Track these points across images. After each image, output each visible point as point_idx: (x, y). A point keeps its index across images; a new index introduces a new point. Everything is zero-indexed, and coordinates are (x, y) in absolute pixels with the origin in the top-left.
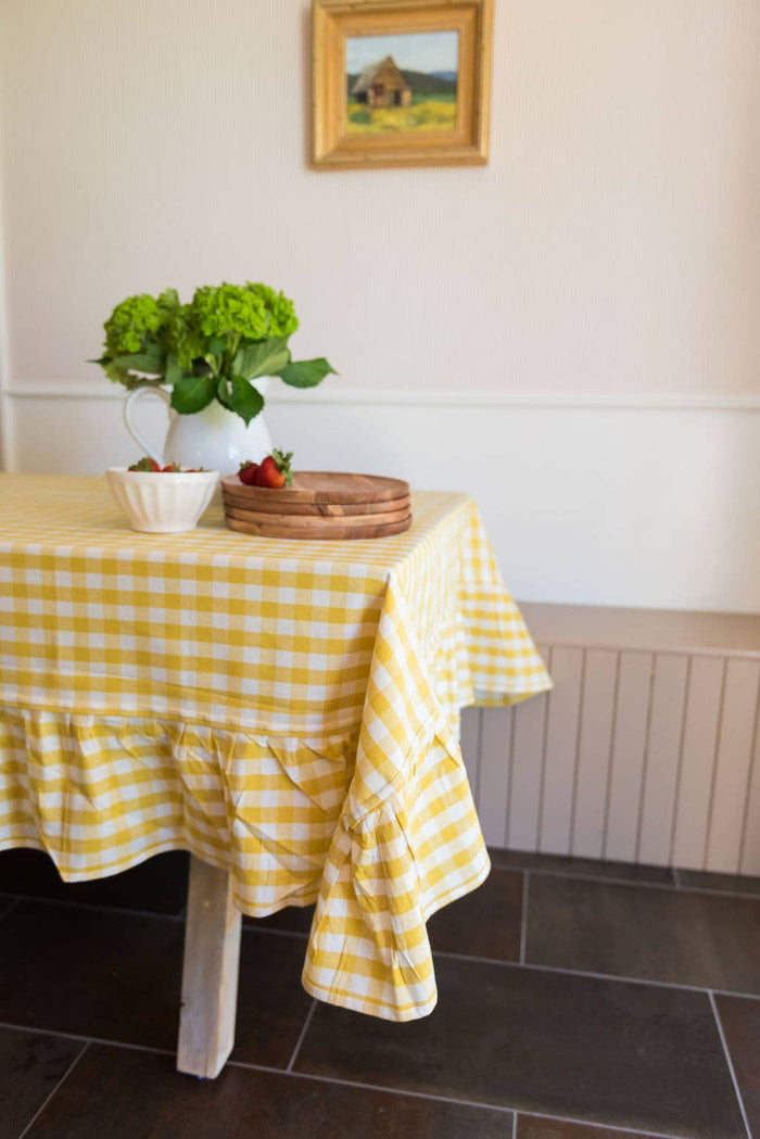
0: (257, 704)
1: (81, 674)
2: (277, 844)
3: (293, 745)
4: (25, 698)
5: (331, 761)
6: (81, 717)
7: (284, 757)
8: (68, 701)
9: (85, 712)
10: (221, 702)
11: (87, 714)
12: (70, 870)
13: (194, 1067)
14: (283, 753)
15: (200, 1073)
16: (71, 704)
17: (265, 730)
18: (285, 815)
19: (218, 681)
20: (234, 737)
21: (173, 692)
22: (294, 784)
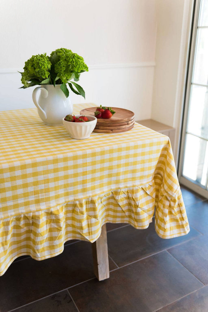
0: (139, 179)
1: (93, 185)
2: (148, 210)
3: (147, 186)
4: (76, 198)
5: (153, 186)
6: (94, 197)
7: (146, 189)
8: (89, 194)
9: (96, 195)
10: (130, 181)
11: (96, 196)
12: (92, 240)
13: (104, 278)
14: (146, 188)
15: (105, 278)
16: (91, 195)
17: (142, 184)
18: (147, 203)
19: (129, 176)
20: (134, 188)
21: (117, 182)
22: (148, 194)
